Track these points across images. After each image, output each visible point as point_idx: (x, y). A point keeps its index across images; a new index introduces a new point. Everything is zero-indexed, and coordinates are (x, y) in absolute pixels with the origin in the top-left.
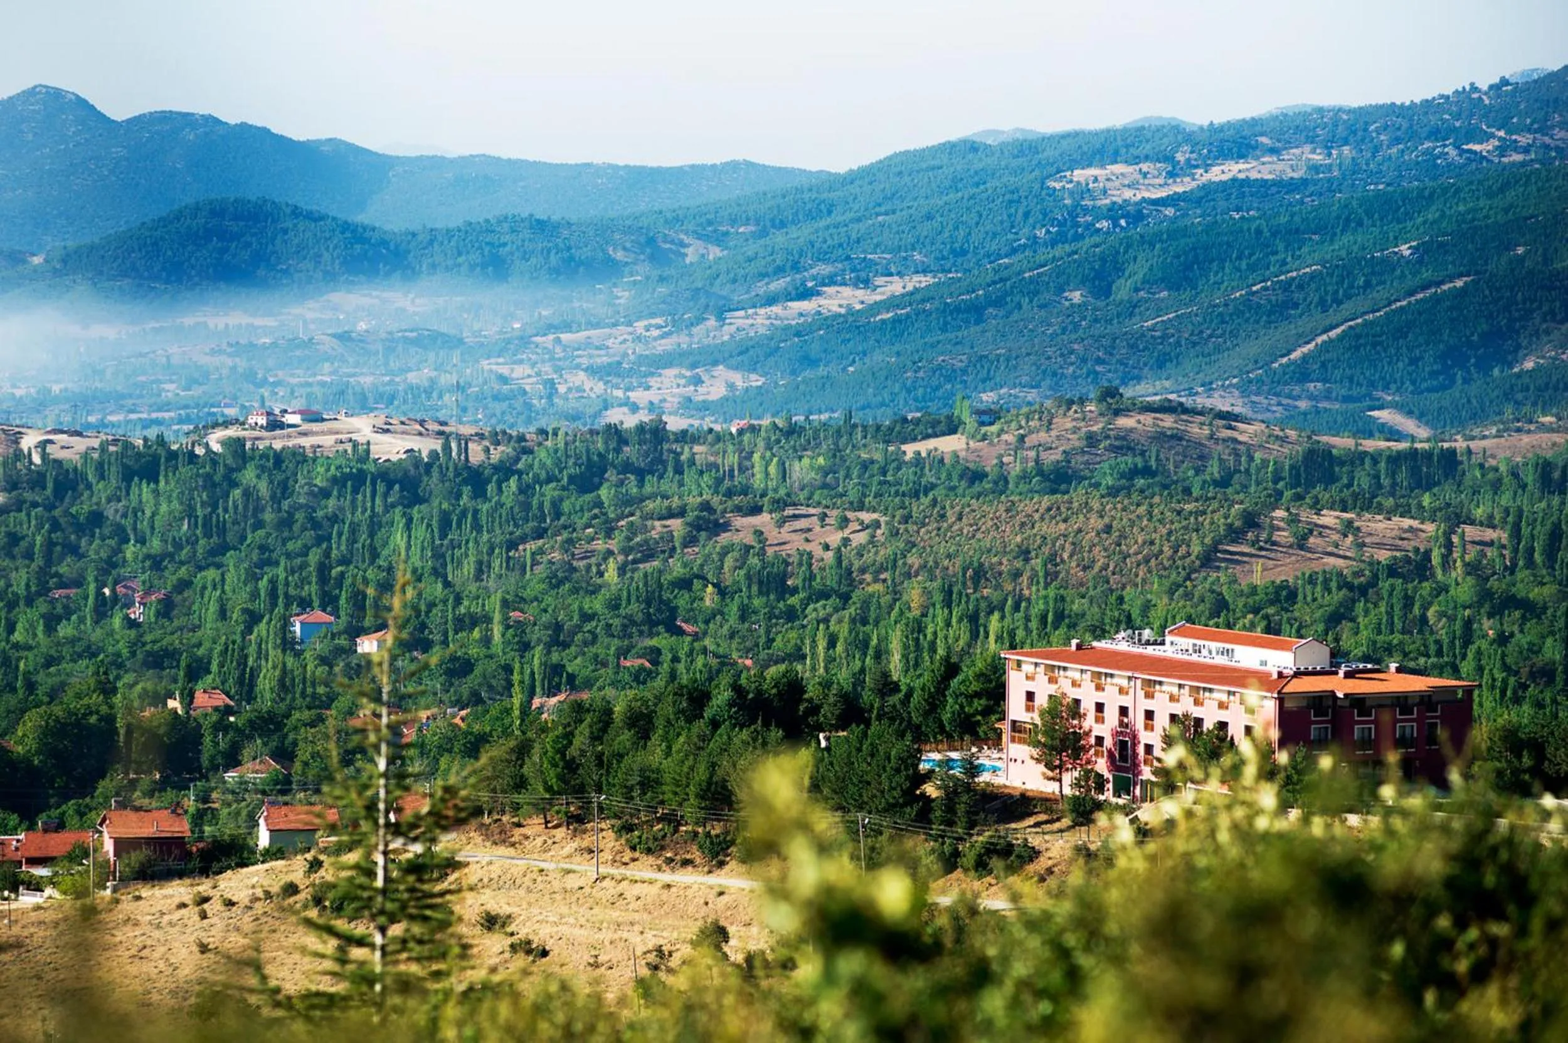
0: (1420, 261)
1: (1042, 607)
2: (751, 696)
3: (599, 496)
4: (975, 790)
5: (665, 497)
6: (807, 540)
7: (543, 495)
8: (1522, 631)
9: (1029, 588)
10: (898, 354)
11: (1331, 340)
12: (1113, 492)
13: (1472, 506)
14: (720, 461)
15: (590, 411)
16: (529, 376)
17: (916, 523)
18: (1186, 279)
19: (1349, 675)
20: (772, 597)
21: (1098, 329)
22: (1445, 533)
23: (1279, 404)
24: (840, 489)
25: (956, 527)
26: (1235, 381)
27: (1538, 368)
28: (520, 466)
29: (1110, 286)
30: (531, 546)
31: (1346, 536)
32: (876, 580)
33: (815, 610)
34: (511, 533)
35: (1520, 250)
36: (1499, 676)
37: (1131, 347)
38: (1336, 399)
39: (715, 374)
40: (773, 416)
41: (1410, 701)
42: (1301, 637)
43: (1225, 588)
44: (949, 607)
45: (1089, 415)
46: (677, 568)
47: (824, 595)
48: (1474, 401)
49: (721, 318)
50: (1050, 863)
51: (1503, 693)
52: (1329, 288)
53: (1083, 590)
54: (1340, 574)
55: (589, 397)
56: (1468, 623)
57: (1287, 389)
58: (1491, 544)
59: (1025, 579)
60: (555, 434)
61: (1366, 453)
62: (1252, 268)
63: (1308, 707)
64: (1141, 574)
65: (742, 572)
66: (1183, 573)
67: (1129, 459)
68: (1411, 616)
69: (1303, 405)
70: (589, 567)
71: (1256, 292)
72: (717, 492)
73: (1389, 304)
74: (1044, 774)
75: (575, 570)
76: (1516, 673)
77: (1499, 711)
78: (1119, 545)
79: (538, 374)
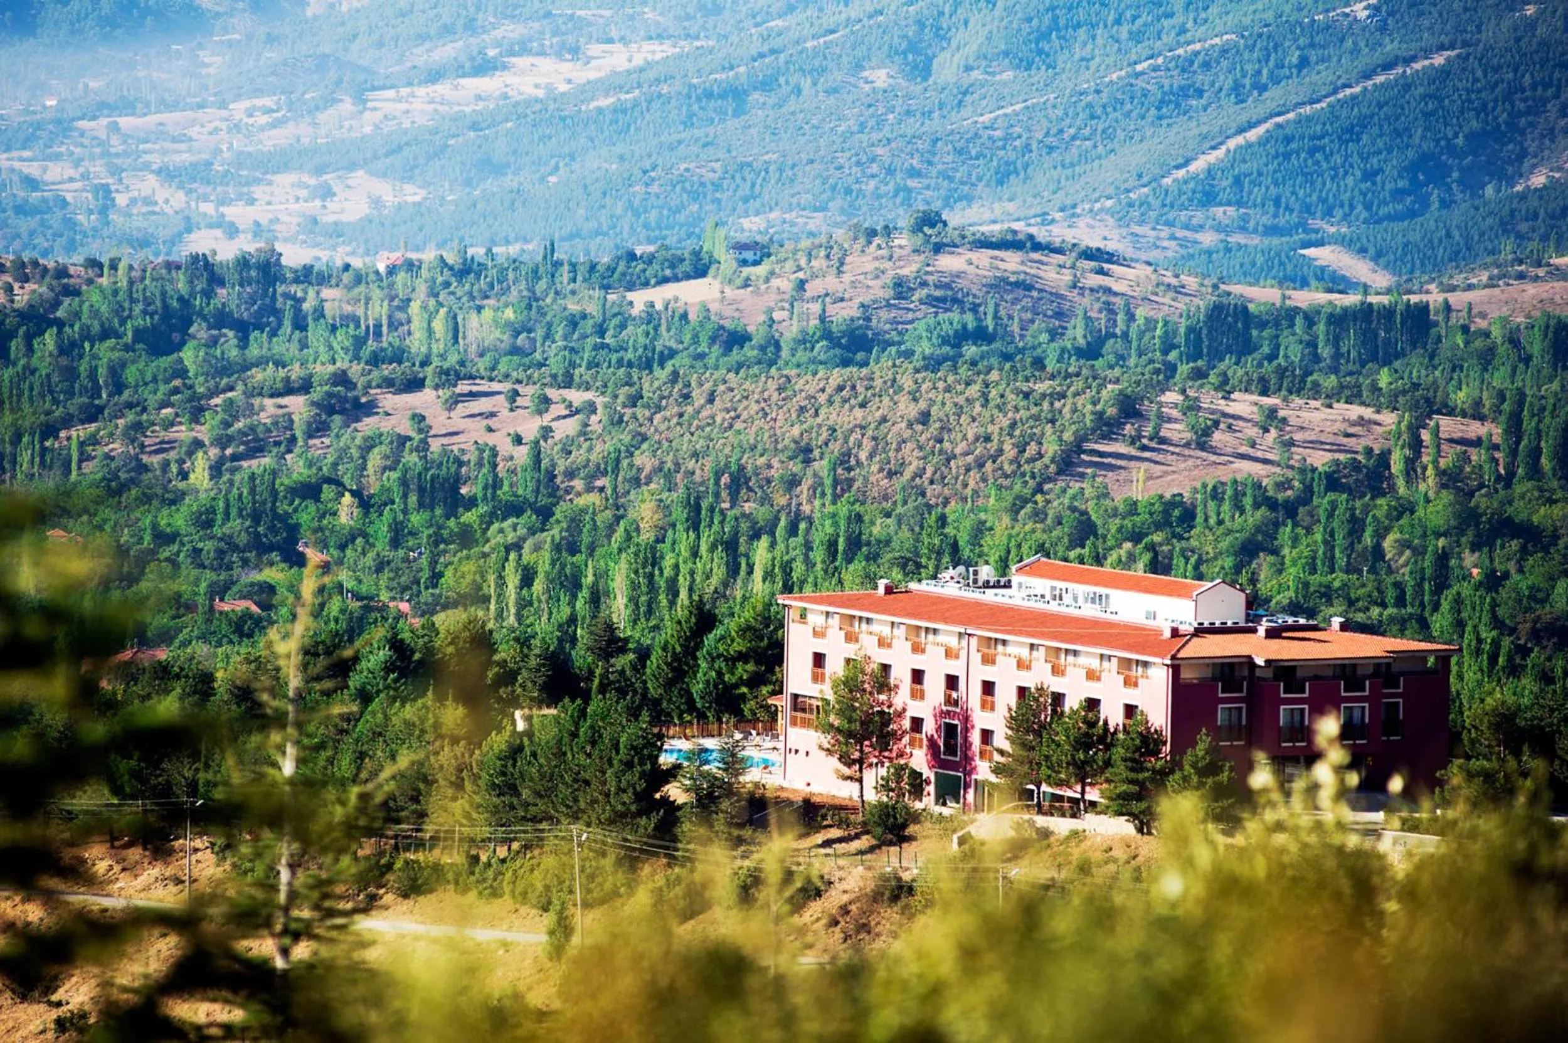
0: (1383, 28)
1: (829, 530)
2: (417, 656)
3: (181, 361)
4: (738, 794)
5: (280, 363)
6: (490, 430)
7: (95, 357)
8: (1521, 570)
9: (810, 502)
10: (622, 158)
11: (1249, 145)
12: (933, 364)
13: (1450, 388)
14: (360, 312)
15: (164, 234)
16: (71, 180)
17: (648, 407)
18: (1040, 52)
19: (1272, 634)
20: (438, 511)
21: (911, 126)
22: (1410, 427)
23: (1173, 237)
24: (538, 356)
25: (704, 413)
26: (1109, 203)
27: (1552, 186)
28: (60, 313)
29: (930, 60)
30: (79, 432)
31: (1266, 430)
32: (590, 489)
33: (501, 531)
34: (48, 413)
35: (1530, 10)
36: (1488, 635)
37: (960, 152)
38: (1255, 231)
39: (350, 182)
40: (439, 246)
41: (1360, 672)
42: (1200, 577)
43: (1091, 504)
44: (696, 528)
45: (898, 252)
46: (297, 468)
47: (514, 509)
48: (1456, 234)
49: (360, 99)
50: (845, 898)
51: (1493, 659)
52: (1248, 67)
53: (888, 505)
54: (1258, 486)
55: (162, 213)
56: (1443, 558)
57: (1183, 215)
58: (1477, 443)
59: (804, 489)
60: (114, 267)
61: (1296, 310)
62: (1137, 37)
63: (1214, 679)
64: (972, 484)
65: (395, 475)
66: (1032, 483)
67: (955, 316)
68: (1359, 547)
69: (1208, 239)
70: (166, 465)
71: (1143, 73)
72: (356, 358)
73: (1335, 92)
74: (837, 771)
75: (145, 468)
76: (1512, 631)
77: (1487, 687)
78: (941, 441)
79: (85, 177)
